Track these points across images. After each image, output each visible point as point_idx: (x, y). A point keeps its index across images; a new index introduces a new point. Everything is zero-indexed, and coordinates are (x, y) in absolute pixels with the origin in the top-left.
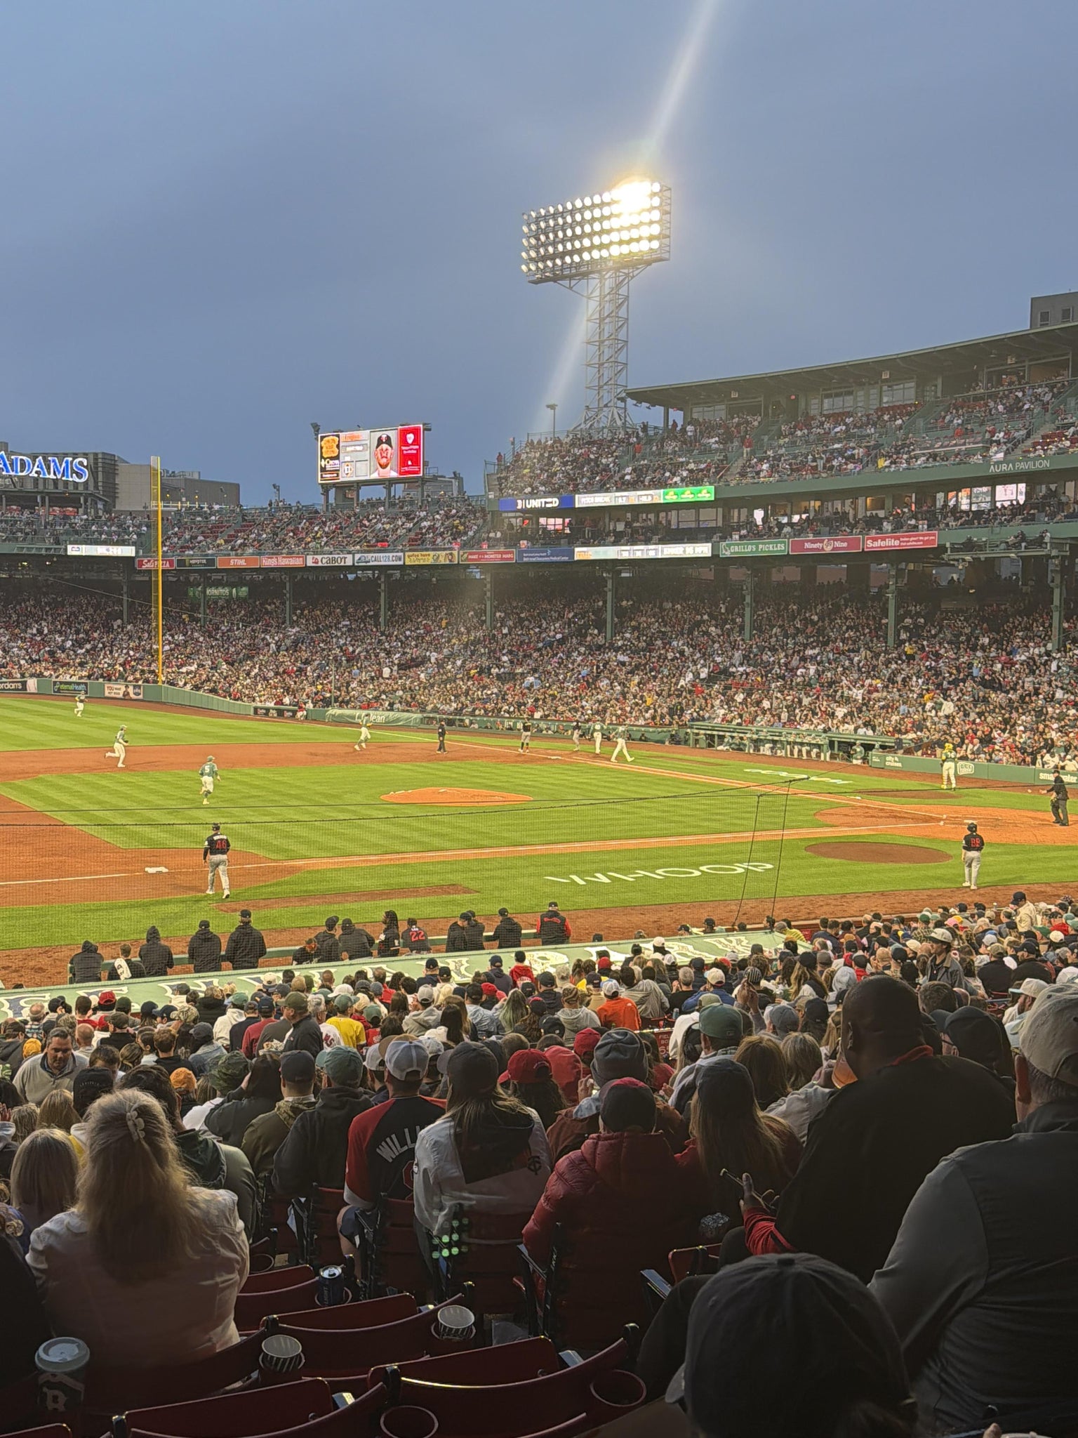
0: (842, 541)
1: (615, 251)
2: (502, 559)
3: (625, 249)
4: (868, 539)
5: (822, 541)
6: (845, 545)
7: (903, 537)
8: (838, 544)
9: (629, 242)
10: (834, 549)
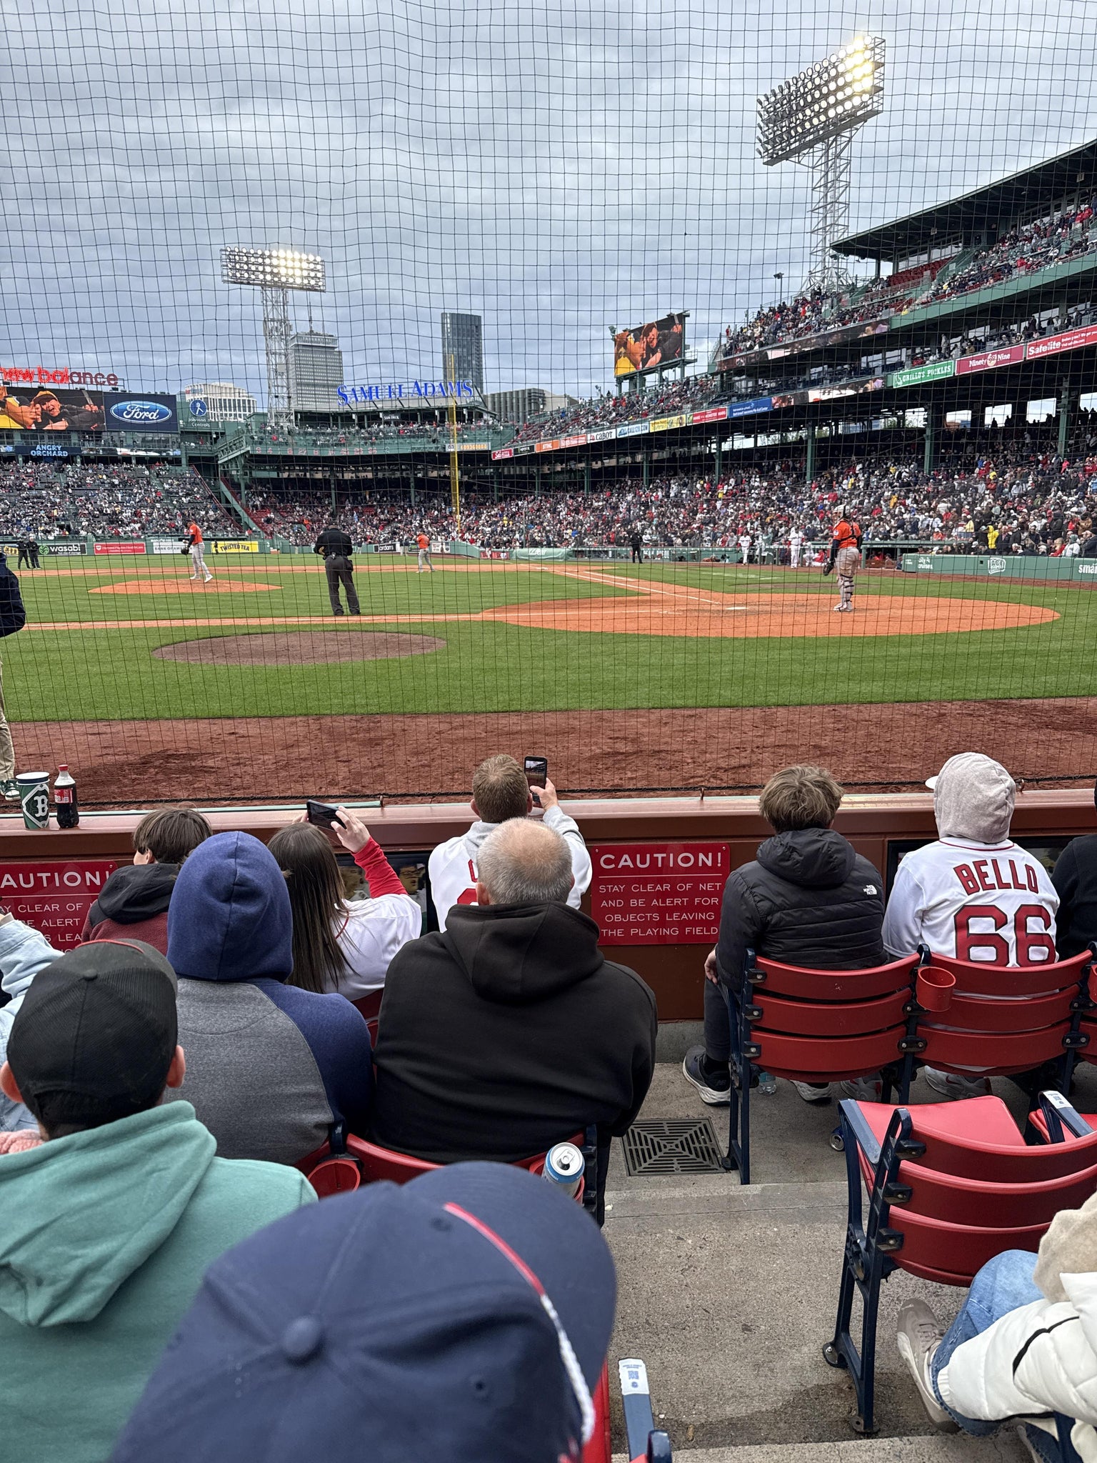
0: (1006, 353)
1: (832, 113)
2: (718, 417)
3: (840, 109)
4: (1030, 346)
5: (985, 357)
6: (1008, 357)
7: (1065, 337)
8: (1001, 357)
9: (842, 102)
10: (997, 363)
